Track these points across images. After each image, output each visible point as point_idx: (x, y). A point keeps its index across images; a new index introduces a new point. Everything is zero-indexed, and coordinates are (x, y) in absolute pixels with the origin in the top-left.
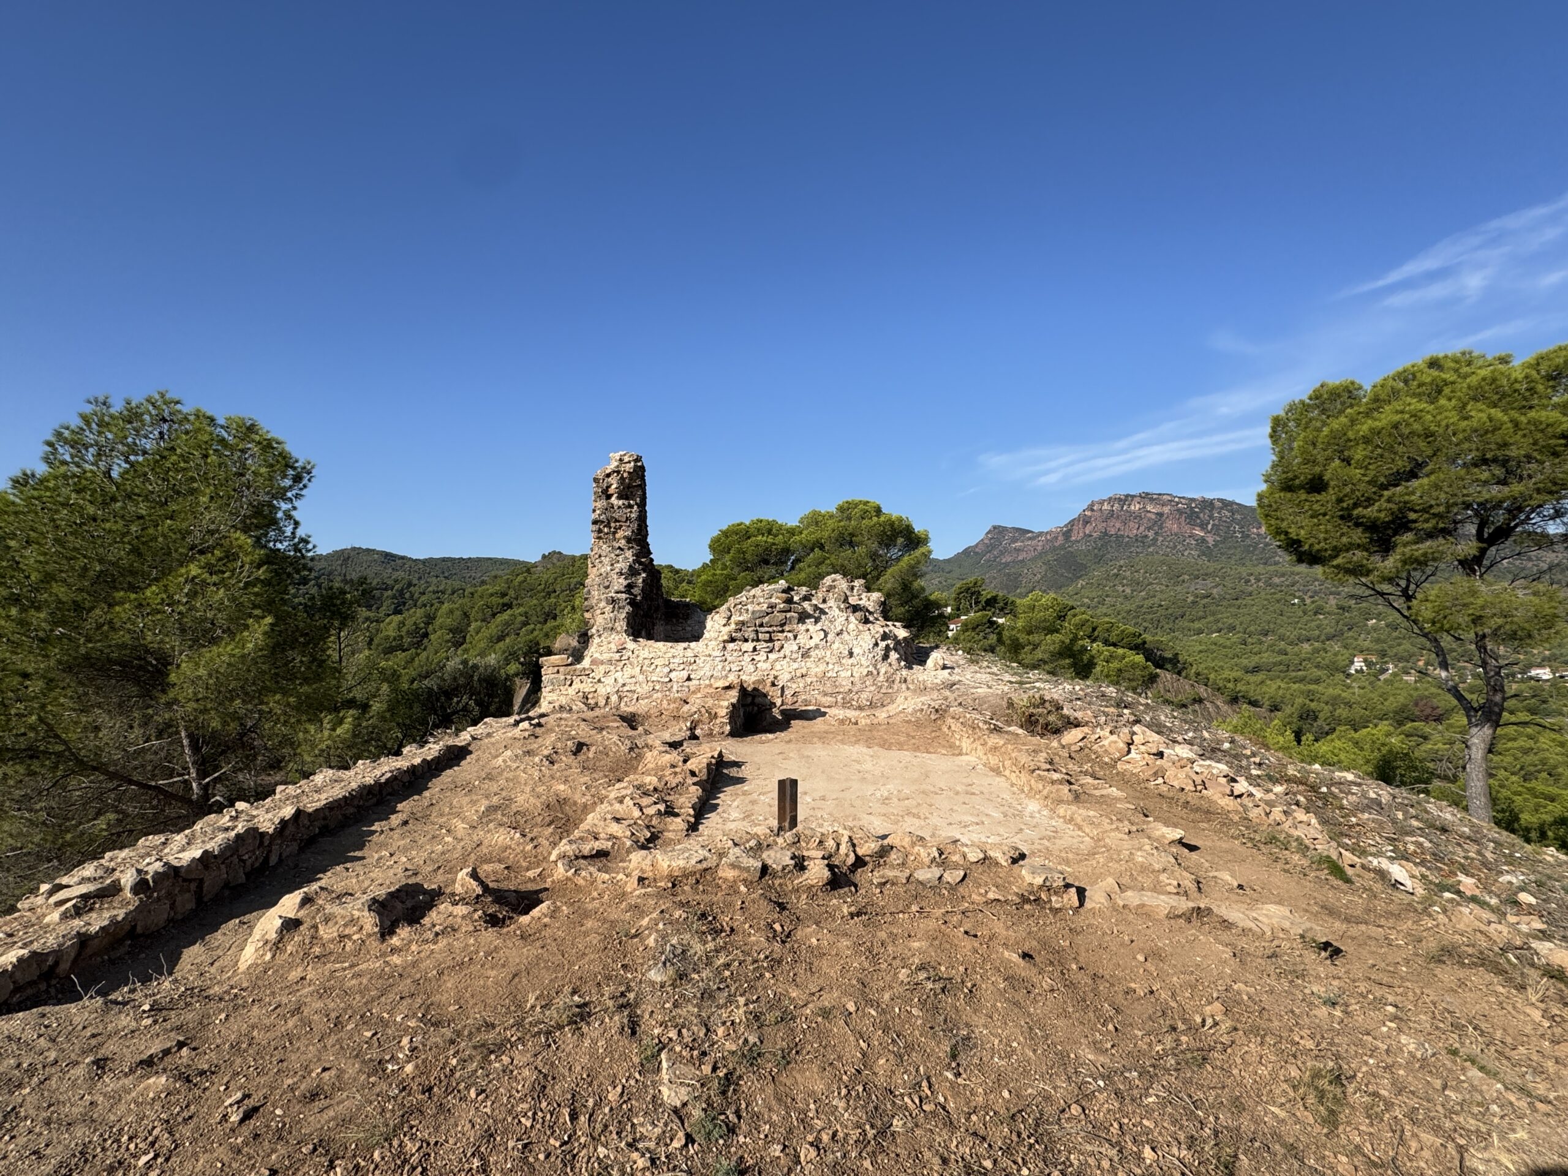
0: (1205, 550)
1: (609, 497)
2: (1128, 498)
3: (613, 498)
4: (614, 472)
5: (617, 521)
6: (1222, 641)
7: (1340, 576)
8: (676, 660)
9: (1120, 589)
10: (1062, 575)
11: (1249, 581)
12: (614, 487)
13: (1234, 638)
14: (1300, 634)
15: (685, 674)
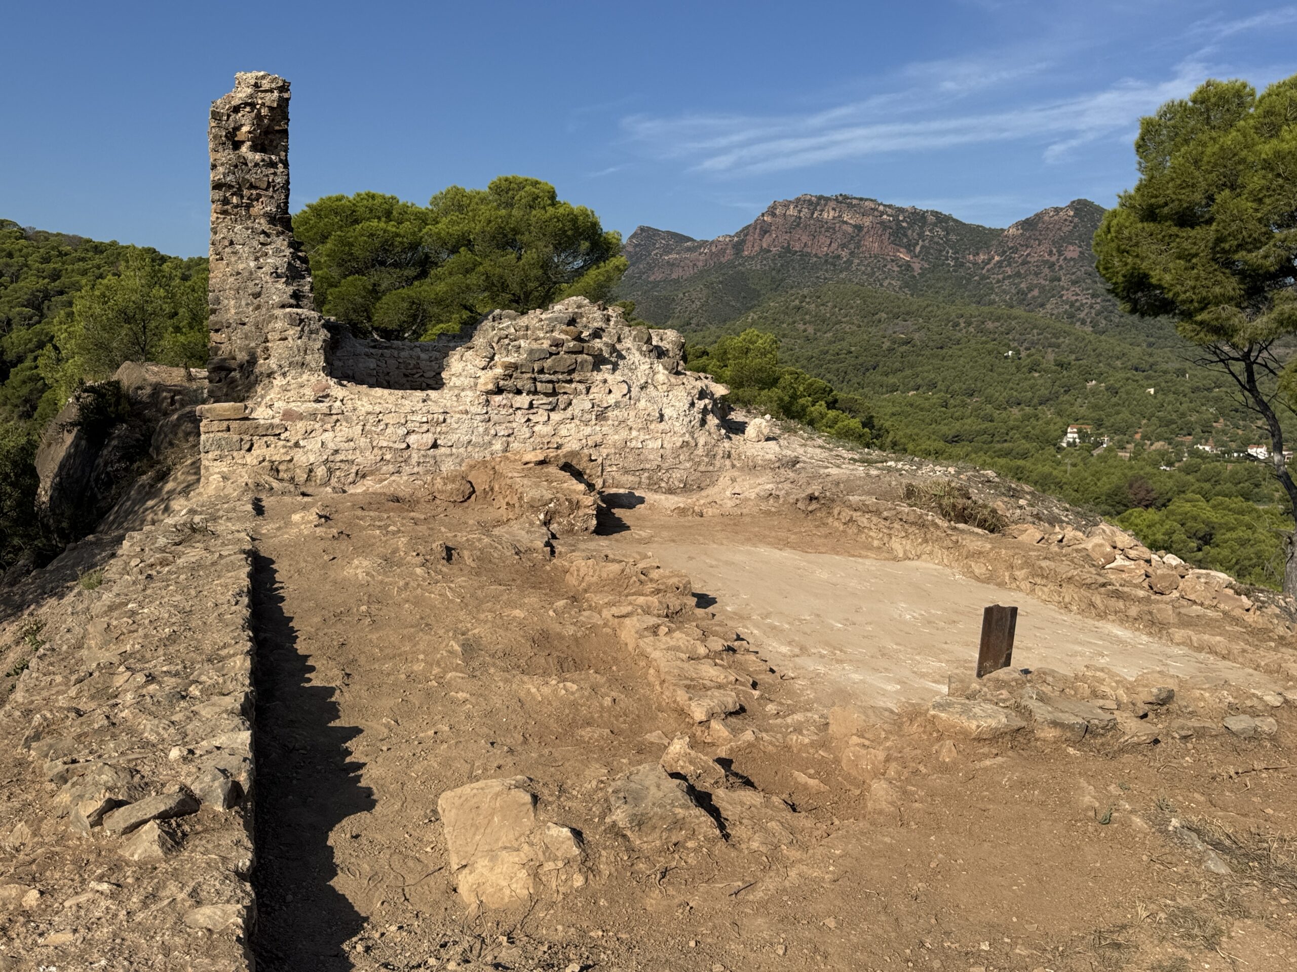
0: (910, 281)
1: (237, 145)
2: (821, 201)
3: (244, 149)
4: (246, 104)
5: (252, 187)
6: (919, 401)
7: (1202, 335)
8: (418, 418)
9: (801, 327)
10: (728, 304)
11: (958, 324)
12: (245, 129)
13: (934, 397)
14: (1011, 396)
15: (429, 439)
